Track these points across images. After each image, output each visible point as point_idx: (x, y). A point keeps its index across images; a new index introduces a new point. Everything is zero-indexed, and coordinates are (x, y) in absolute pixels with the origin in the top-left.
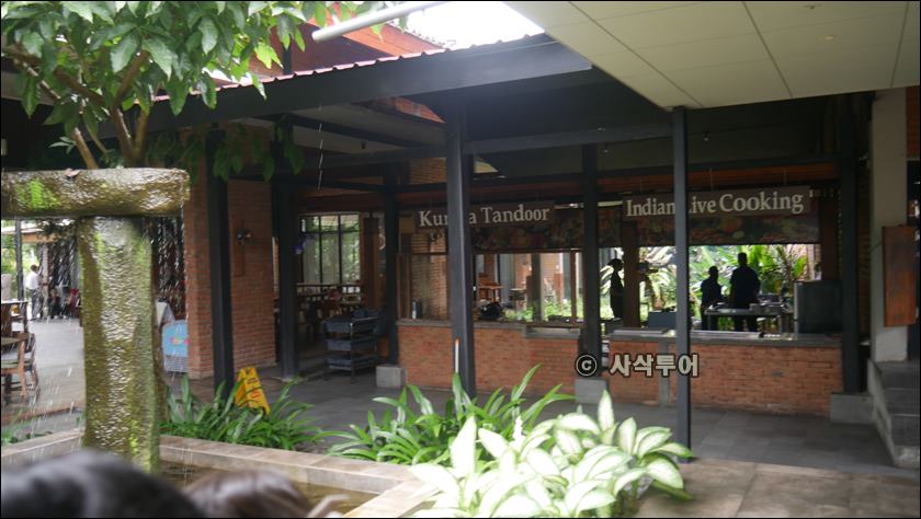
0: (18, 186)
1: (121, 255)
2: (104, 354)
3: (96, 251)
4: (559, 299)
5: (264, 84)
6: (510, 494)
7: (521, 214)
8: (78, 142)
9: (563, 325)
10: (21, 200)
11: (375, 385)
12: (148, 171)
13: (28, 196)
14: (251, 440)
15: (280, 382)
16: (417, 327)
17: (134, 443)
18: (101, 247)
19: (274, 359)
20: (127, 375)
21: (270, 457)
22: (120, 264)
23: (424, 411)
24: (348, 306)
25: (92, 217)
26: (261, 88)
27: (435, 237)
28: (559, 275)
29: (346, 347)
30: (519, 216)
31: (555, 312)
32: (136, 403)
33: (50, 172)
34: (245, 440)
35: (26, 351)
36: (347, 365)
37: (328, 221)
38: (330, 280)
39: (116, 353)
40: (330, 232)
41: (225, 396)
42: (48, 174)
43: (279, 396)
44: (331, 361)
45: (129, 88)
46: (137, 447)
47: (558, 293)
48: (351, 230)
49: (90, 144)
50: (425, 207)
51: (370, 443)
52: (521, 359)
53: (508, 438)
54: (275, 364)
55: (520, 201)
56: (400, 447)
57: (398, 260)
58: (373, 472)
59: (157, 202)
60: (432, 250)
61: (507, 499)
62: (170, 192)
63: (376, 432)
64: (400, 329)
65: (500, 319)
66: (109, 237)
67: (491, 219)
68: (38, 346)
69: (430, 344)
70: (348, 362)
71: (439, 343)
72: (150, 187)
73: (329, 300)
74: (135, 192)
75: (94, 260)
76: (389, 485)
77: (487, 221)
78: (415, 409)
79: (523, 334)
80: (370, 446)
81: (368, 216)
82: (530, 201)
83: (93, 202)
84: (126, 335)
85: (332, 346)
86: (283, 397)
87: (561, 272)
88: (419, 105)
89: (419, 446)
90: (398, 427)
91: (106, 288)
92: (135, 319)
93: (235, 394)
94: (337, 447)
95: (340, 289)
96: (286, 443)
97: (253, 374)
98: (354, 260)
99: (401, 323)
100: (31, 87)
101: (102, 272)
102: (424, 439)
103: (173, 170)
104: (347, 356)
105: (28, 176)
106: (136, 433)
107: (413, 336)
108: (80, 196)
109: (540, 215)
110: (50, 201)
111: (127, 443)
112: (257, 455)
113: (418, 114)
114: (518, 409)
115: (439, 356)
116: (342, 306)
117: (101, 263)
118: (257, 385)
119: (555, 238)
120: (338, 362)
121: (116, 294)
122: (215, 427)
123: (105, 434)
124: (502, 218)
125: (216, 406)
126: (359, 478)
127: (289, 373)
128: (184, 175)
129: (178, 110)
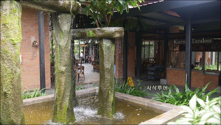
0: (87, 32)
1: (108, 48)
2: (104, 71)
3: (103, 47)
4: (209, 65)
5: (140, 7)
6: (210, 117)
7: (203, 41)
8: (96, 23)
9: (214, 72)
10: (88, 35)
11: (160, 84)
12: (116, 28)
13: (89, 34)
14: (132, 94)
15: (136, 81)
16: (171, 70)
17: (110, 92)
18: (104, 46)
19: (135, 75)
20: (109, 76)
21: (138, 99)
22: (108, 50)
23: (177, 91)
24: (152, 64)
25: (103, 39)
26: (139, 8)
27: (175, 47)
28: (210, 58)
29: (153, 73)
30: (202, 41)
31: (208, 68)
32: (111, 83)
33: (94, 28)
34: (130, 94)
35: (82, 70)
36: (153, 78)
37: (147, 43)
38: (147, 57)
39: (107, 71)
40: (147, 45)
41: (126, 83)
42: (93, 29)
43: (138, 84)
44: (149, 77)
45: (109, 9)
46: (110, 93)
47: (209, 63)
48: (152, 45)
49: (99, 23)
50: (175, 39)
51: (162, 98)
52: (201, 80)
53: (205, 101)
54: (135, 77)
55: (203, 37)
56: (170, 100)
57: (167, 52)
58: (164, 105)
59: (117, 35)
60: (174, 50)
61: (210, 118)
62: (120, 33)
63: (163, 95)
64: (167, 70)
65: (193, 69)
66: (106, 44)
67: (194, 42)
68: (85, 69)
69: (175, 74)
70: (153, 77)
71: (178, 74)
72: (116, 32)
73: (147, 62)
74: (112, 33)
75: (103, 49)
76: (169, 109)
77: (193, 43)
78: (174, 91)
79: (202, 73)
80: (162, 99)
81: (159, 41)
82: (206, 37)
83: (103, 35)
84: (109, 67)
85: (149, 73)
86: (139, 85)
87: (210, 57)
88: (174, 12)
89: (175, 100)
90: (170, 95)
91: (105, 56)
92: (111, 63)
93: (127, 83)
94: (153, 98)
95: (149, 59)
96: (140, 96)
97: (131, 78)
98: (152, 53)
99: (167, 68)
100: (88, 10)
101: (104, 52)
102: (177, 99)
103: (121, 28)
104: (153, 76)
105: (89, 29)
106: (110, 90)
107: (170, 72)
108: (100, 34)
109: (209, 41)
110: (94, 35)
111: (108, 92)
112: (135, 98)
113: (173, 15)
114: (204, 93)
115: (177, 77)
116: (151, 63)
117: (104, 50)
118: (132, 81)
119: (212, 48)
120: (151, 77)
121: (107, 57)
122: (123, 90)
123: (104, 89)
124: (198, 42)
125: (124, 85)
126: (161, 106)
127: (138, 79)
128: (123, 29)
129: (121, 13)
